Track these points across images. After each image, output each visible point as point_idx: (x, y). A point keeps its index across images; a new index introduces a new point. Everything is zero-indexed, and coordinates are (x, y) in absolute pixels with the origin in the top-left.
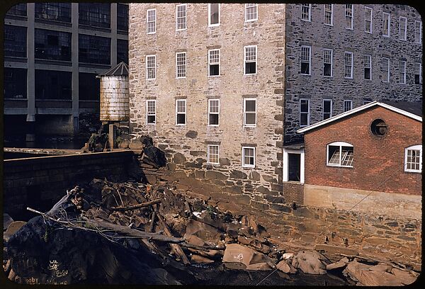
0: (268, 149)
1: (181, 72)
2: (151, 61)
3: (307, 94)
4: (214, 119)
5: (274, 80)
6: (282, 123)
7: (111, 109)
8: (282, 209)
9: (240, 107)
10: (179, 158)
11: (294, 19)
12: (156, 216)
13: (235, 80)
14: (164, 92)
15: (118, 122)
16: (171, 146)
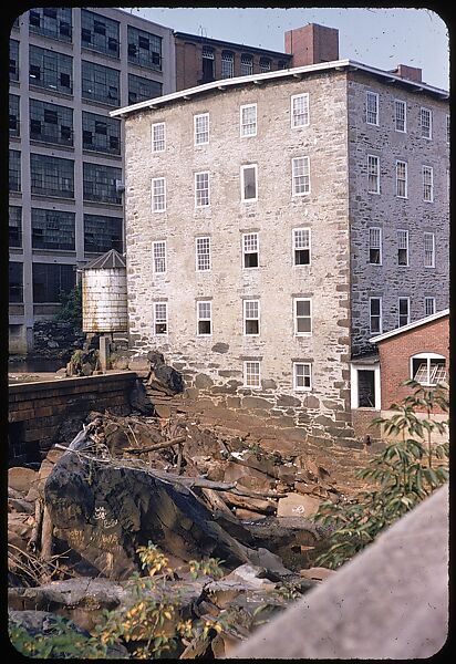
0: (329, 364)
1: (204, 264)
2: (160, 249)
3: (378, 290)
4: (253, 327)
5: (335, 272)
6: (347, 330)
7: (98, 316)
8: (352, 445)
9: (289, 309)
10: (203, 381)
11: (360, 191)
12: (183, 459)
13: (280, 274)
14: (180, 292)
15: (112, 333)
16: (191, 365)
